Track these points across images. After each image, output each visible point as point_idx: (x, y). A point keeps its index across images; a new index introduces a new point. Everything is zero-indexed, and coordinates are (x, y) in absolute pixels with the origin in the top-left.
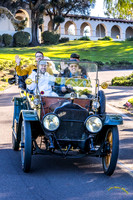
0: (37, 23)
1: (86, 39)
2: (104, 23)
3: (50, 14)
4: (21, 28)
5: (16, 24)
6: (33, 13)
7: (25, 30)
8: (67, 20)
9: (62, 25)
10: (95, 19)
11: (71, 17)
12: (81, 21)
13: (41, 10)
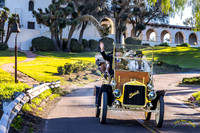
0: (120, 30)
1: (166, 45)
2: (182, 31)
3: (132, 22)
4: (106, 34)
5: (101, 30)
6: (117, 21)
7: (109, 36)
8: (148, 28)
9: (144, 32)
10: (174, 27)
11: (152, 25)
12: (161, 29)
13: (125, 18)
